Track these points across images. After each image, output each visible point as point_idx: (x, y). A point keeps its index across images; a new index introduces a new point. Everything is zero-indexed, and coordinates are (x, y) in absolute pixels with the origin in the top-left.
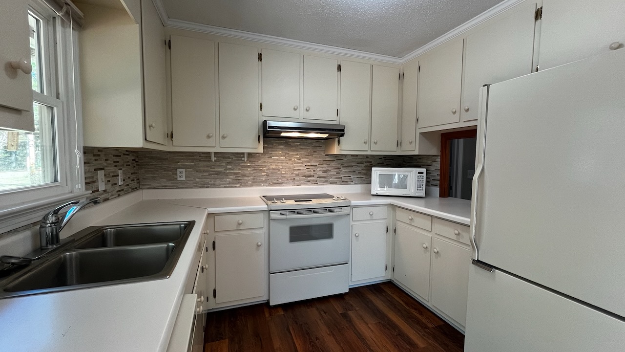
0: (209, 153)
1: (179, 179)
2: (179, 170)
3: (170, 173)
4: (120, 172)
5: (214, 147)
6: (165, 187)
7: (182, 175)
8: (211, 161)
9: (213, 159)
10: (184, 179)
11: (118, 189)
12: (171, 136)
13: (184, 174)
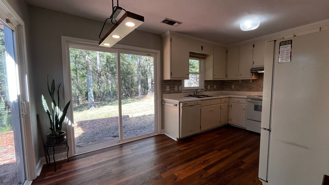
0: (239, 80)
1: (232, 88)
2: (232, 85)
3: (230, 86)
4: (215, 85)
5: (240, 78)
6: (228, 90)
7: (233, 87)
8: (239, 82)
9: (240, 82)
10: (233, 88)
11: (214, 89)
12: (227, 76)
13: (234, 87)
